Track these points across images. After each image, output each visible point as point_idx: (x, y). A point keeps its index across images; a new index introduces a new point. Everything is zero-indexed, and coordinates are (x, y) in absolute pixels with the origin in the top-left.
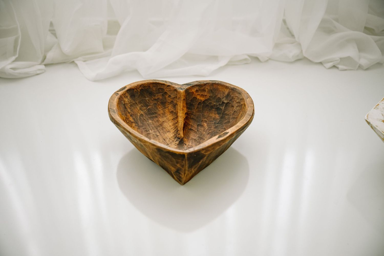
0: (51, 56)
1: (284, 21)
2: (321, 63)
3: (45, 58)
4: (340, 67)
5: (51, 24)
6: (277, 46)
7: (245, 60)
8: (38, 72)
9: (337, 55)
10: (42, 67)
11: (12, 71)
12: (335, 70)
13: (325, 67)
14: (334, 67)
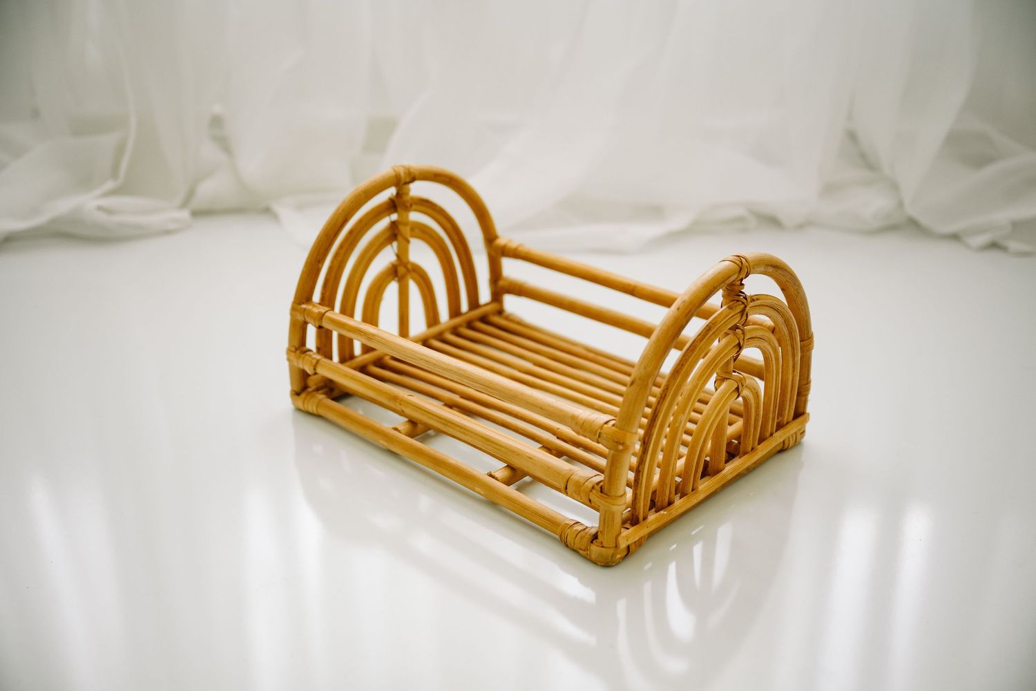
0: (209, 189)
1: (852, 136)
2: (955, 237)
3: (191, 194)
4: (1013, 245)
5: (217, 122)
6: (830, 190)
7: (740, 219)
8: (172, 226)
9: (1004, 215)
10: (185, 214)
11: (102, 217)
12: (995, 255)
13: (968, 246)
14: (994, 246)
